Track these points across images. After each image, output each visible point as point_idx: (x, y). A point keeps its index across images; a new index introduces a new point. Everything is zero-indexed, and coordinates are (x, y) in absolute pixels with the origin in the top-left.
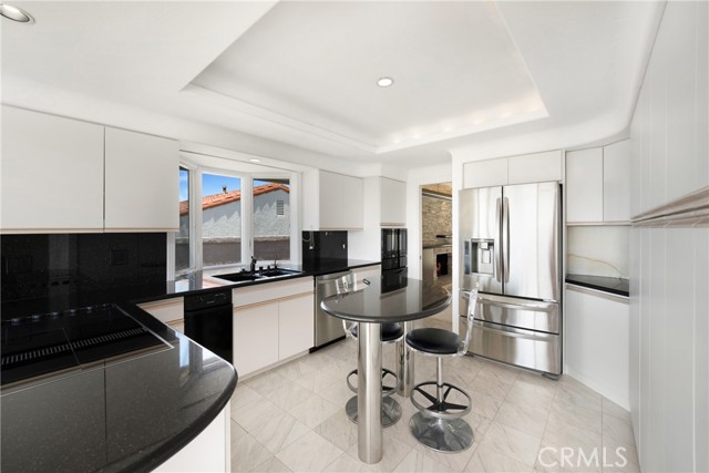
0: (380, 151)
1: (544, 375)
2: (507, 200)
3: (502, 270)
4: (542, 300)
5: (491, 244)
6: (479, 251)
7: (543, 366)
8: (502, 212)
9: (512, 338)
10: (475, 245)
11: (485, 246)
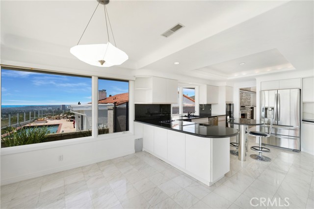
0: (228, 78)
1: (294, 150)
2: (279, 94)
3: (277, 117)
4: (292, 126)
5: (273, 109)
6: (268, 111)
7: (292, 147)
8: (277, 99)
9: (279, 138)
10: (266, 109)
11: (271, 109)
